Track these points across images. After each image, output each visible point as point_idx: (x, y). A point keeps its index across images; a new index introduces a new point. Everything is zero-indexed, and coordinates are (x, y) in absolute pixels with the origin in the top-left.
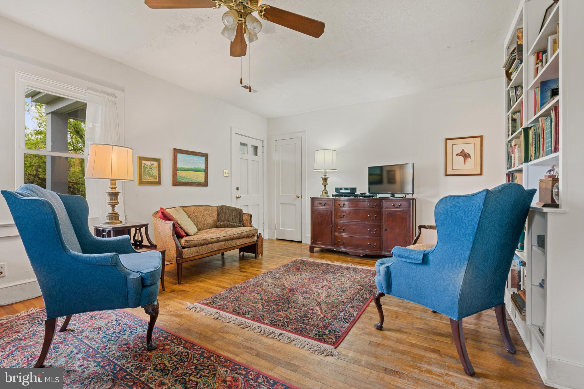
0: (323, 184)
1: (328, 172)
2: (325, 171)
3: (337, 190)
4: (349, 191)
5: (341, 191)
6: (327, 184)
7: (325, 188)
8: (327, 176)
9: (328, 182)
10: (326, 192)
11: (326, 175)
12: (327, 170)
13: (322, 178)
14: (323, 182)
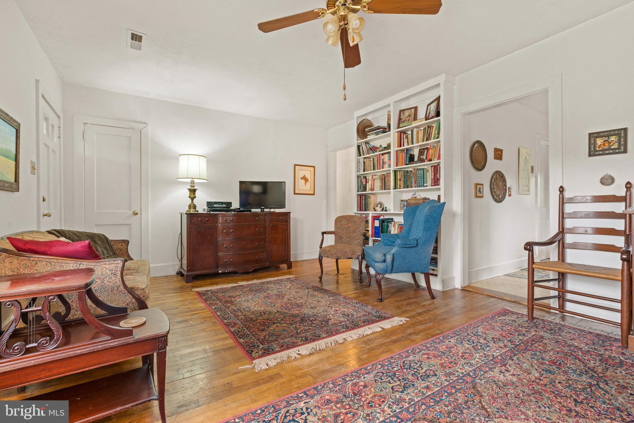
0: (190, 197)
1: (197, 183)
2: (193, 182)
3: (209, 204)
4: (225, 206)
5: (215, 205)
6: (195, 197)
7: (193, 202)
8: (195, 188)
9: (196, 195)
10: (195, 207)
11: (194, 186)
12: (196, 181)
13: (189, 189)
14: (190, 194)
